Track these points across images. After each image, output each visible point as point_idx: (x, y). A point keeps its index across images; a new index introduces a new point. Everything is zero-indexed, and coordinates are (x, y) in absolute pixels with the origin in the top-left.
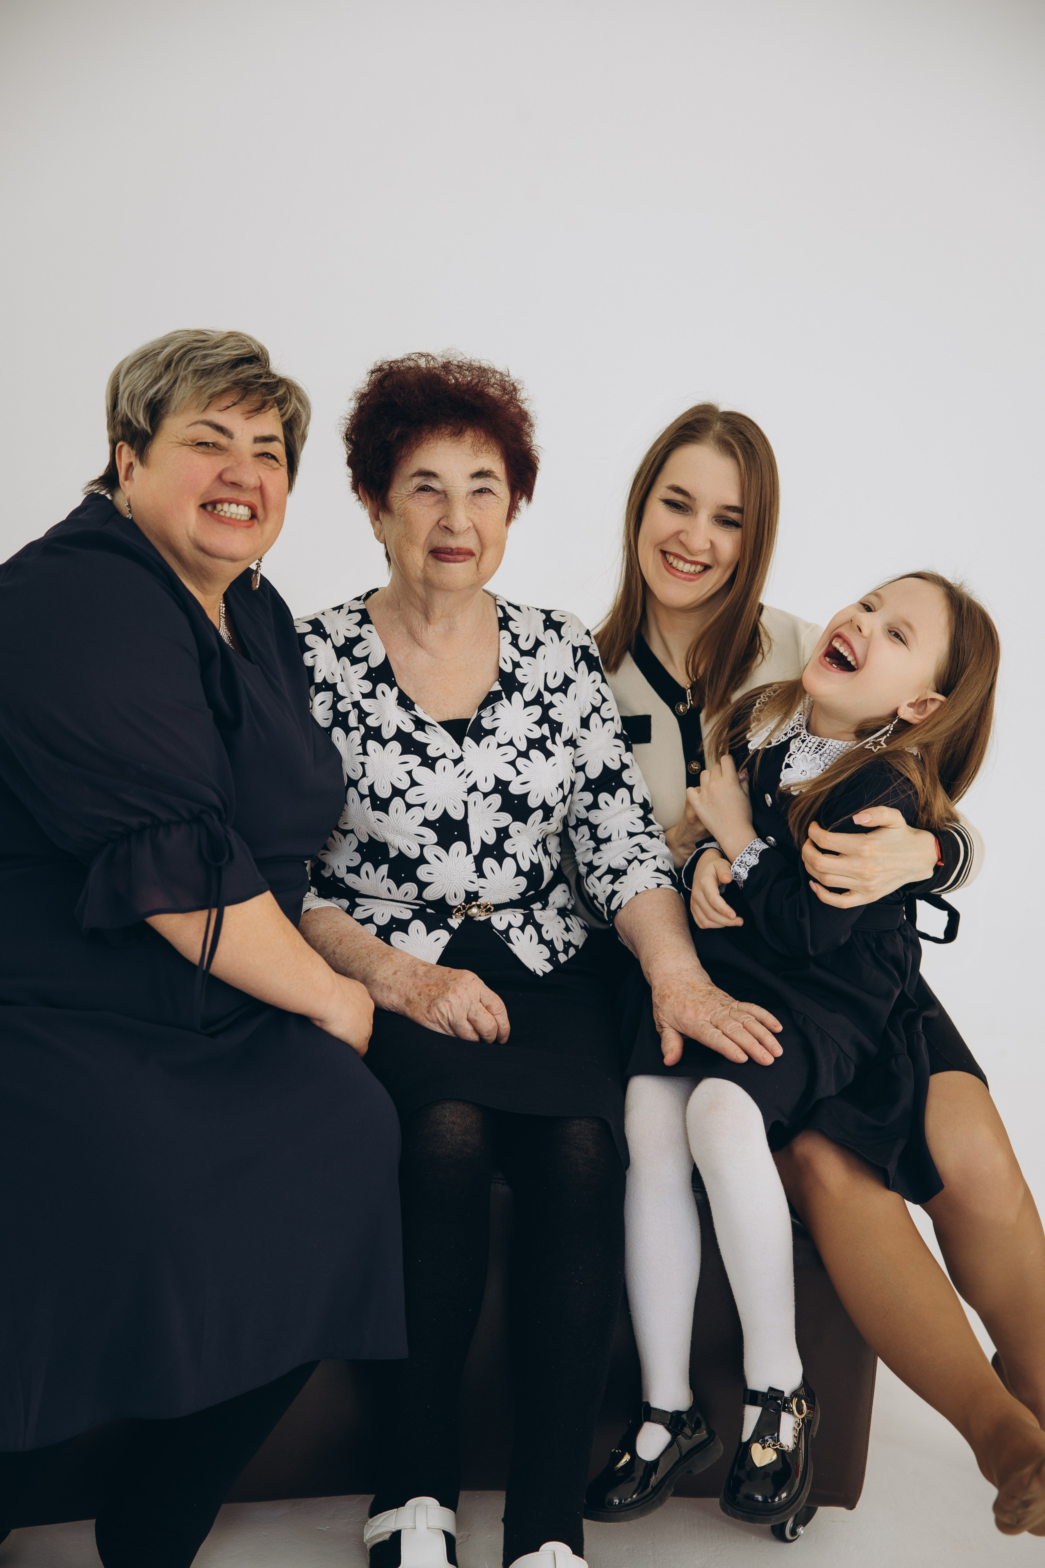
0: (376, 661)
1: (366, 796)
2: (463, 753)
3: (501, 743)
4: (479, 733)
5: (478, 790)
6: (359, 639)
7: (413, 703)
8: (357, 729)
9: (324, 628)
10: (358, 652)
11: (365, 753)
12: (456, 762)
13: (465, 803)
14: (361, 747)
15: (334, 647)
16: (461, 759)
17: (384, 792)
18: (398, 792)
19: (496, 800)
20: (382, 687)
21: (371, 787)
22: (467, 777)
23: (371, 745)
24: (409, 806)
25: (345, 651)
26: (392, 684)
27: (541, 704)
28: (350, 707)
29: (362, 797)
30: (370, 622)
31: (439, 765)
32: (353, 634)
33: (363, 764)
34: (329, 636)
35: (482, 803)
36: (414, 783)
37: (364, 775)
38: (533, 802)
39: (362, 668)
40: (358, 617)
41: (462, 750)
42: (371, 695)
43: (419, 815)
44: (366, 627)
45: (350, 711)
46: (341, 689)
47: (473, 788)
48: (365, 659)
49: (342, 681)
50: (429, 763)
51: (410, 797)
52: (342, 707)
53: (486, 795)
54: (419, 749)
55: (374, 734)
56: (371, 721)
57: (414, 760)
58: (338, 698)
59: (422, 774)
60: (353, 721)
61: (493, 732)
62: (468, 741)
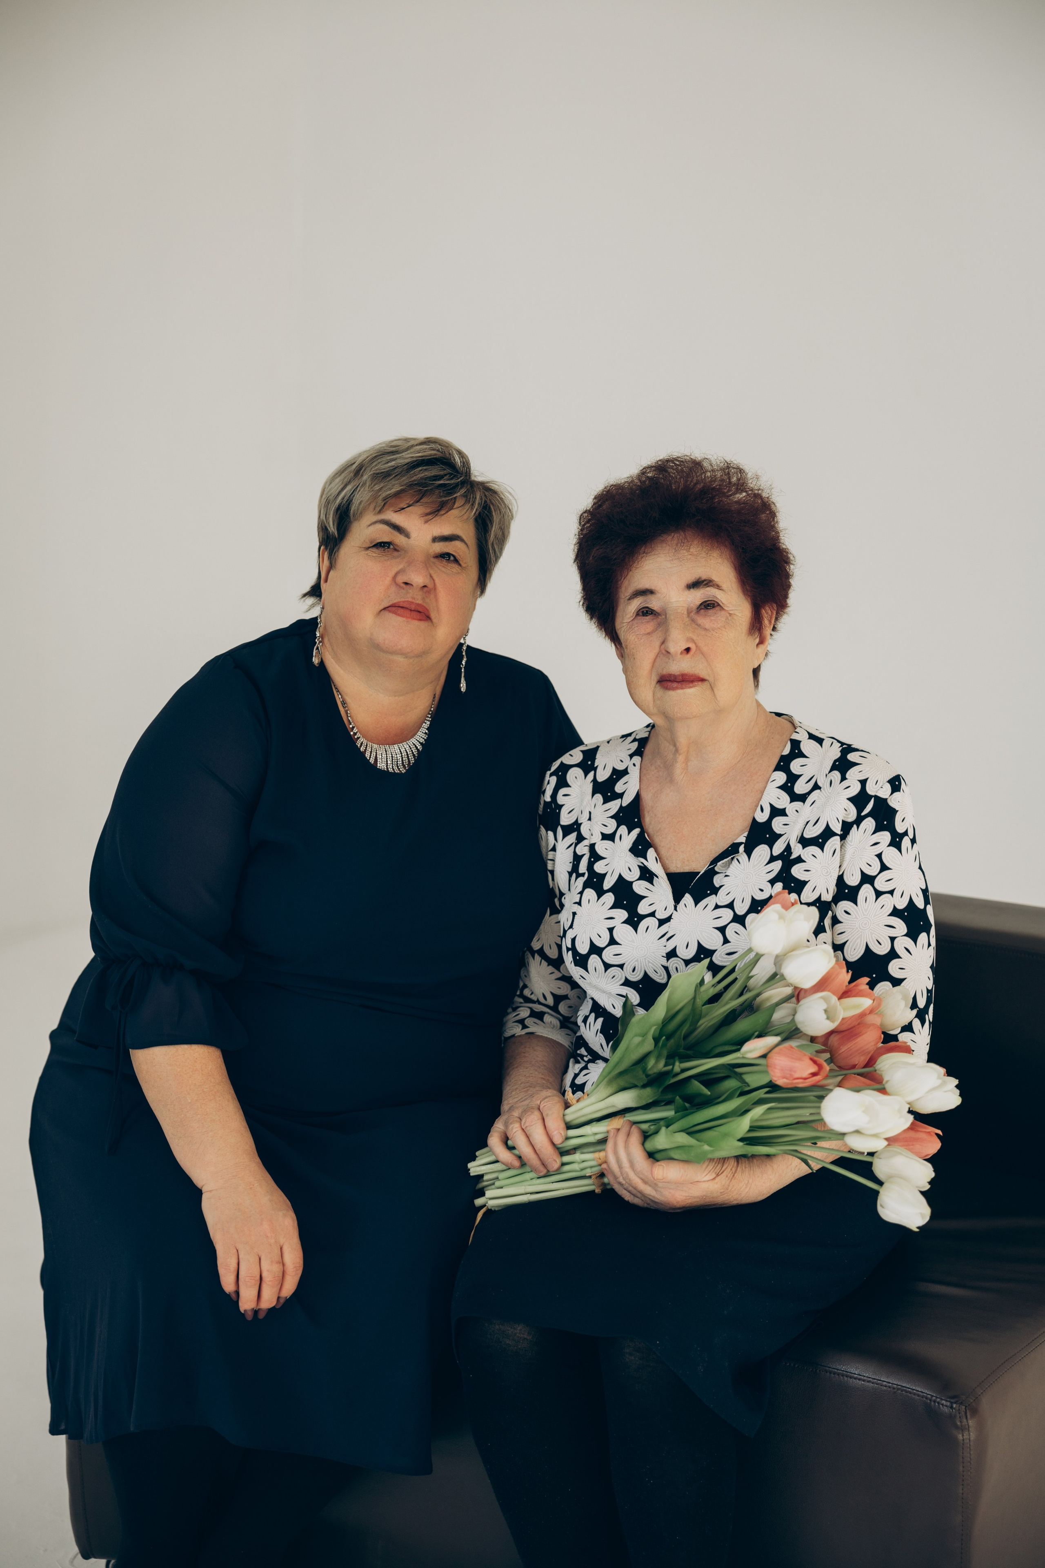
0: (629, 799)
1: (569, 949)
2: (675, 912)
3: (719, 904)
6: (625, 772)
7: (647, 849)
8: (584, 874)
10: (617, 787)
13: (666, 968)
14: (578, 895)
15: (594, 781)
16: (668, 919)
17: (583, 948)
18: (596, 949)
21: (573, 941)
22: (668, 940)
23: (590, 893)
24: (607, 966)
25: (605, 786)
28: (587, 850)
31: (644, 923)
32: (621, 767)
33: (574, 914)
34: (595, 770)
36: (612, 942)
39: (614, 806)
40: (635, 747)
41: (676, 909)
42: (609, 837)
43: (618, 974)
44: (637, 759)
45: (583, 853)
46: (586, 830)
47: (674, 953)
49: (590, 819)
50: (635, 920)
51: (609, 956)
52: (578, 847)
53: (681, 963)
55: (596, 882)
56: (599, 867)
57: (621, 916)
58: (580, 840)
60: (583, 866)
62: (688, 899)
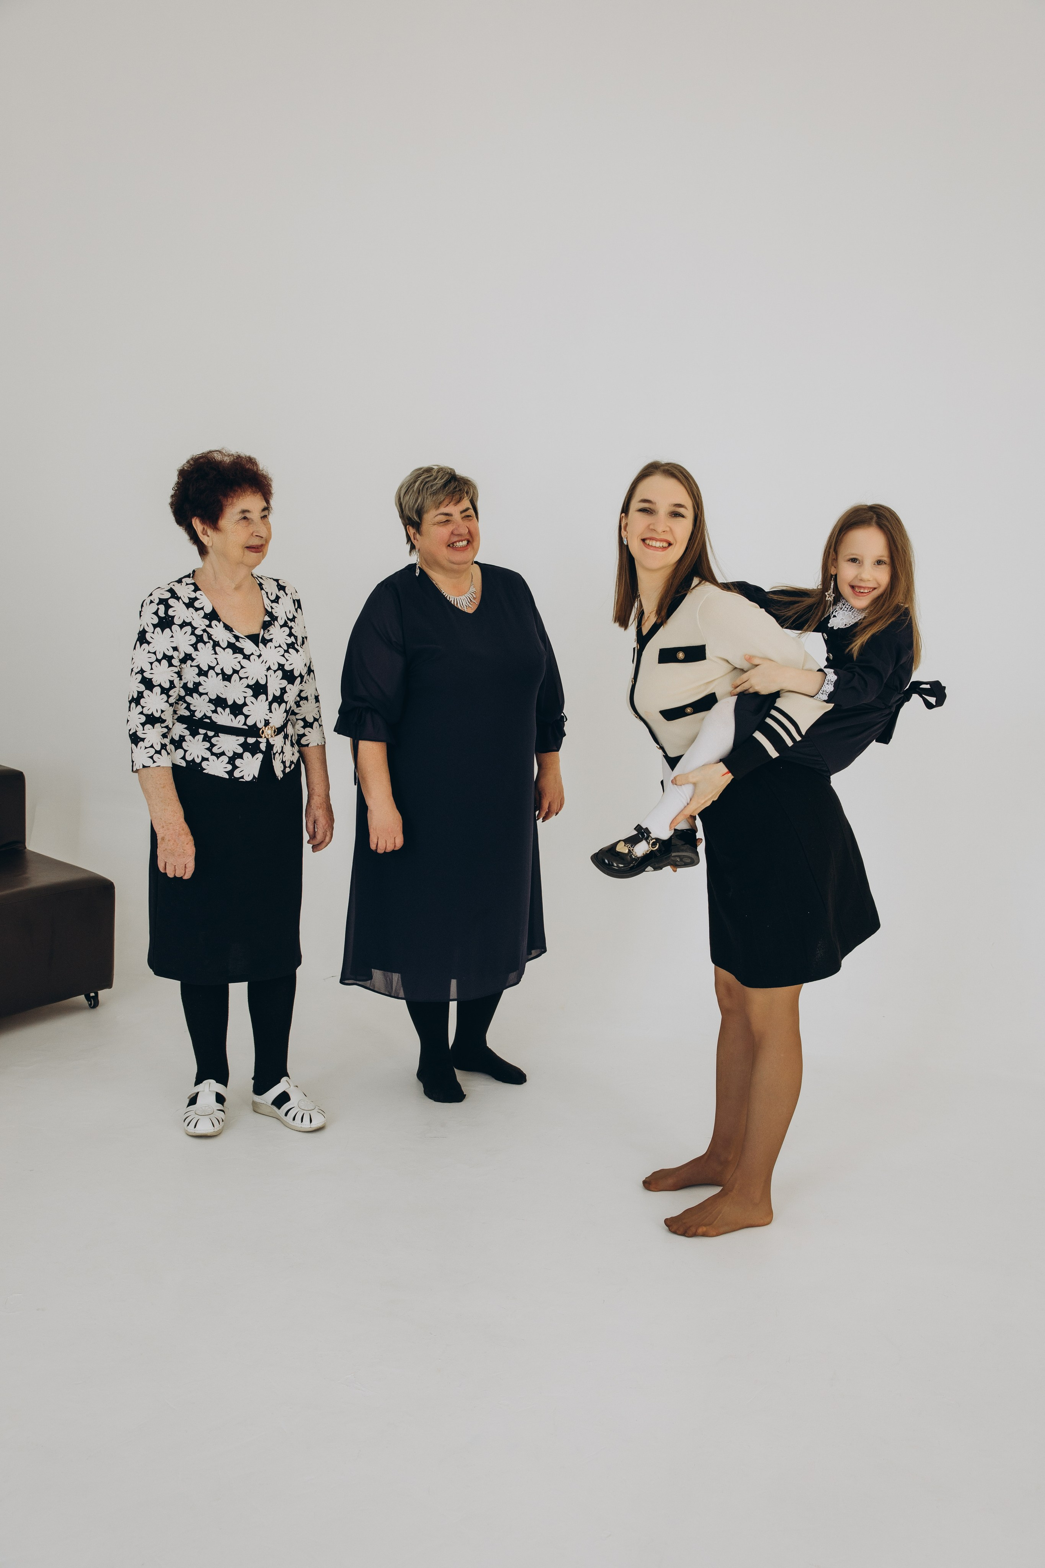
0: (208, 610)
1: (219, 674)
2: (260, 651)
3: (275, 646)
4: (265, 642)
5: (271, 669)
7: (232, 629)
8: (209, 642)
9: (176, 594)
10: (197, 605)
11: (216, 653)
12: (259, 656)
13: (266, 676)
14: (213, 651)
15: (184, 603)
16: (260, 654)
17: (229, 672)
18: (235, 672)
19: (280, 673)
20: (214, 623)
21: (222, 670)
22: (265, 663)
24: (241, 678)
25: (190, 604)
26: (219, 621)
27: (288, 626)
28: (202, 633)
29: (217, 674)
30: (200, 590)
31: (252, 658)
32: (192, 596)
33: (216, 659)
34: (180, 598)
35: (274, 676)
36: (242, 667)
37: (218, 664)
38: (296, 674)
39: (202, 613)
40: (192, 588)
43: (245, 682)
44: (198, 592)
45: (203, 634)
46: (195, 625)
47: (269, 669)
48: (202, 608)
49: (193, 619)
50: (247, 657)
51: (242, 674)
52: (198, 632)
53: (275, 671)
54: (240, 651)
55: (216, 644)
57: (240, 656)
58: (194, 628)
59: (245, 662)
60: (205, 638)
61: (271, 640)
62: (261, 645)
